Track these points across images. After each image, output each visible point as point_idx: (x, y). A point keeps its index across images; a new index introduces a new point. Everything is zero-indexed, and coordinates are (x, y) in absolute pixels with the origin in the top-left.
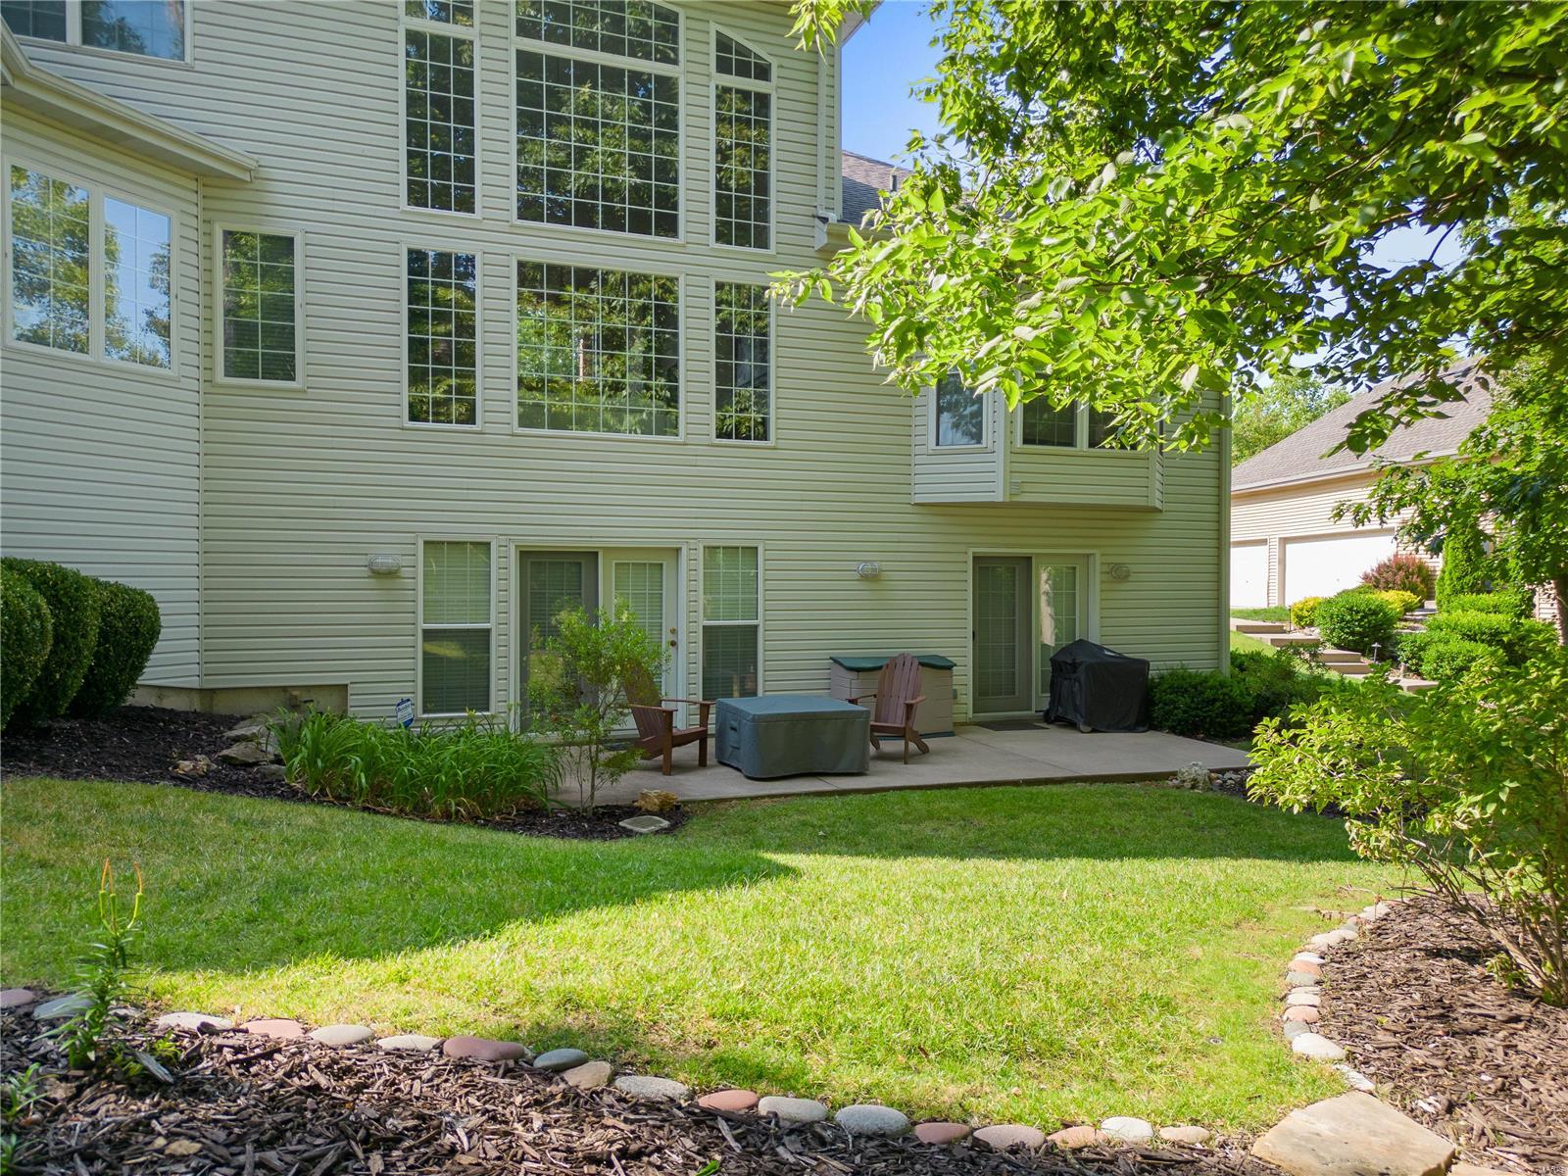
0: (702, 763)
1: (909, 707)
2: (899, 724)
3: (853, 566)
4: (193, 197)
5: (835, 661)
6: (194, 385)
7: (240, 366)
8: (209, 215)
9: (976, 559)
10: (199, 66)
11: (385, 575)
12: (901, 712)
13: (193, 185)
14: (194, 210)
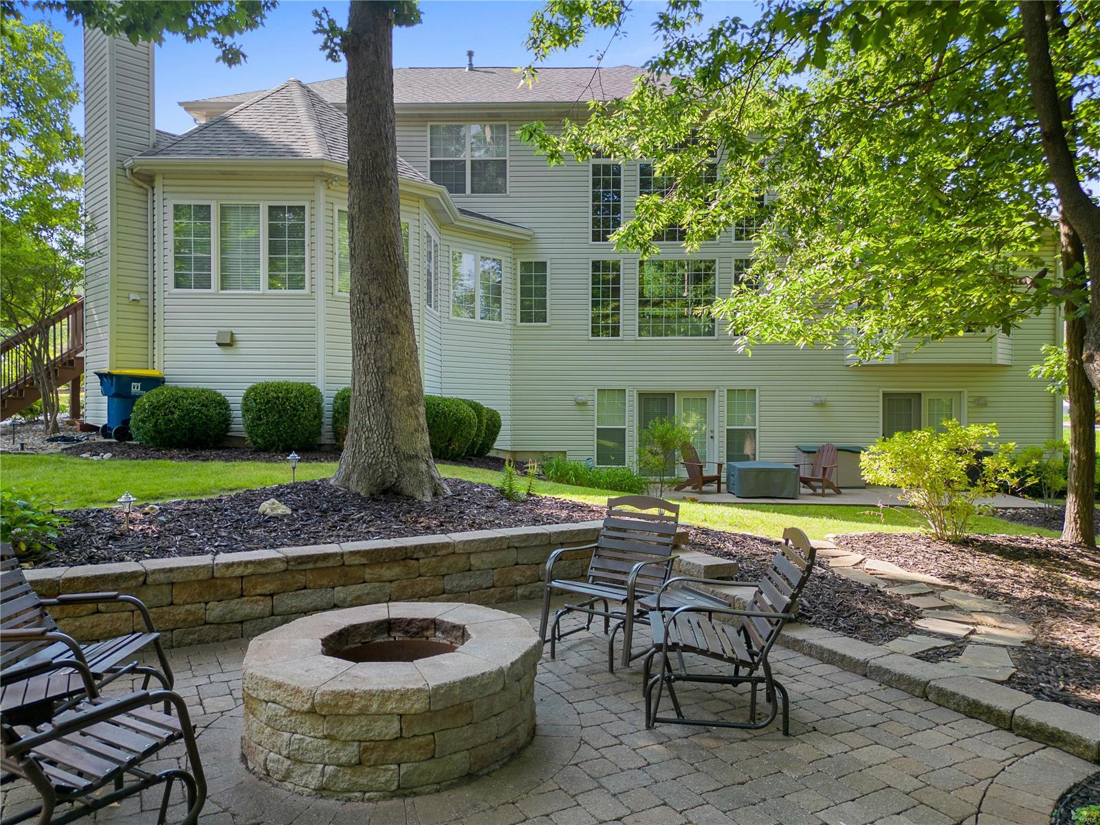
0: (719, 491)
1: (825, 469)
2: (820, 477)
3: (810, 399)
4: (510, 250)
5: (798, 448)
6: (509, 327)
7: (525, 318)
8: (516, 256)
9: (885, 394)
10: (512, 195)
11: (582, 404)
12: (821, 471)
13: (509, 245)
14: (509, 255)
